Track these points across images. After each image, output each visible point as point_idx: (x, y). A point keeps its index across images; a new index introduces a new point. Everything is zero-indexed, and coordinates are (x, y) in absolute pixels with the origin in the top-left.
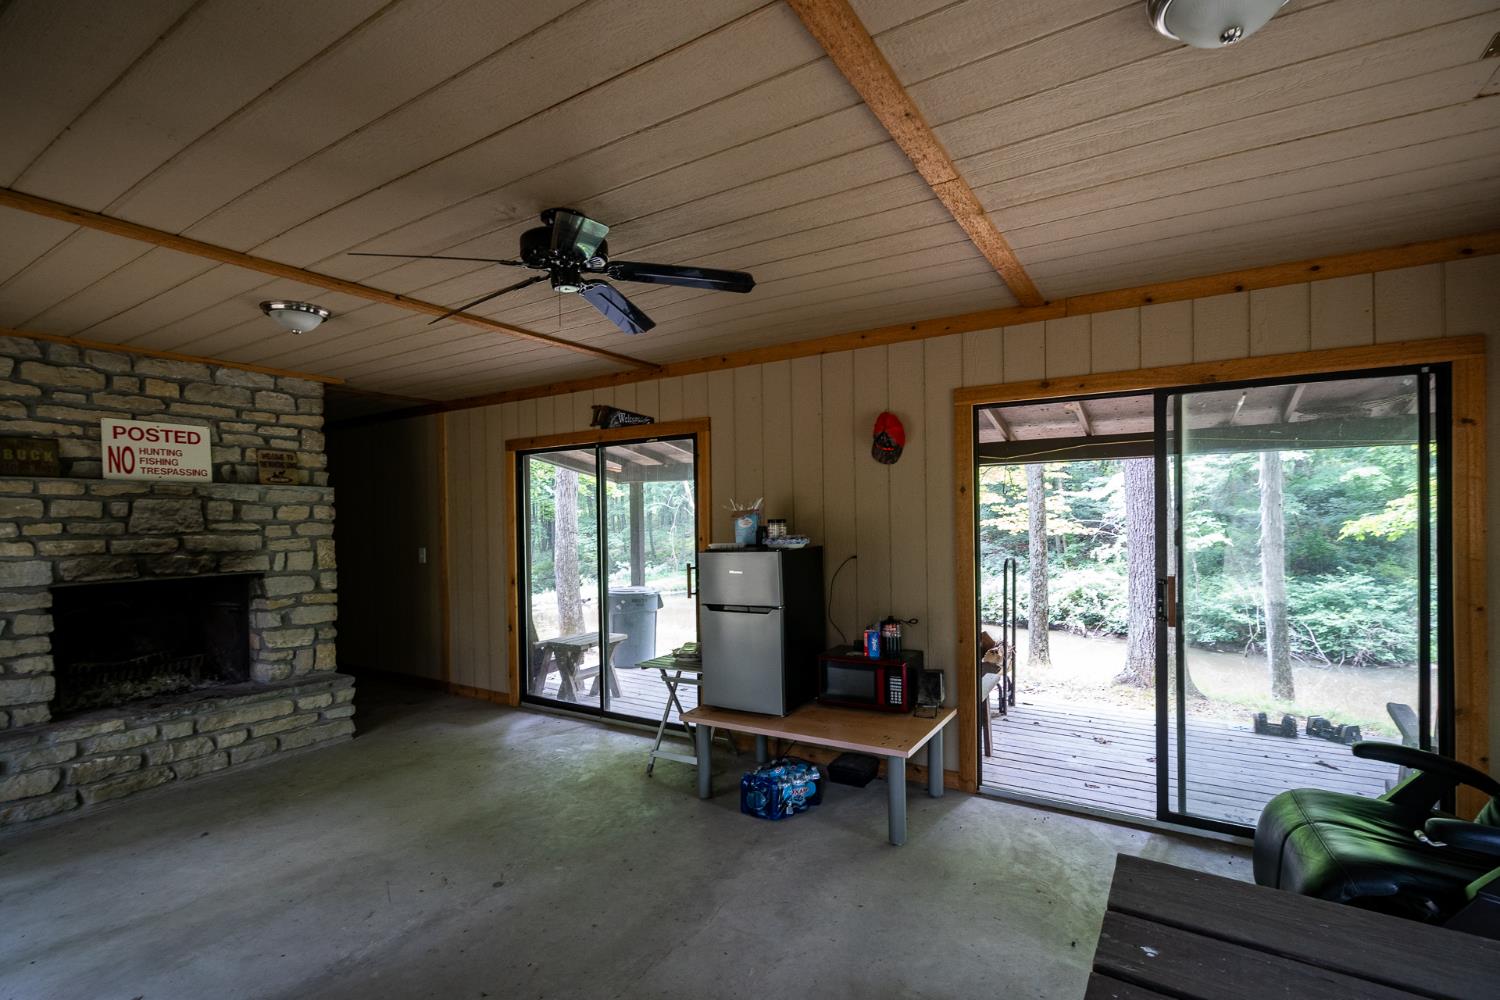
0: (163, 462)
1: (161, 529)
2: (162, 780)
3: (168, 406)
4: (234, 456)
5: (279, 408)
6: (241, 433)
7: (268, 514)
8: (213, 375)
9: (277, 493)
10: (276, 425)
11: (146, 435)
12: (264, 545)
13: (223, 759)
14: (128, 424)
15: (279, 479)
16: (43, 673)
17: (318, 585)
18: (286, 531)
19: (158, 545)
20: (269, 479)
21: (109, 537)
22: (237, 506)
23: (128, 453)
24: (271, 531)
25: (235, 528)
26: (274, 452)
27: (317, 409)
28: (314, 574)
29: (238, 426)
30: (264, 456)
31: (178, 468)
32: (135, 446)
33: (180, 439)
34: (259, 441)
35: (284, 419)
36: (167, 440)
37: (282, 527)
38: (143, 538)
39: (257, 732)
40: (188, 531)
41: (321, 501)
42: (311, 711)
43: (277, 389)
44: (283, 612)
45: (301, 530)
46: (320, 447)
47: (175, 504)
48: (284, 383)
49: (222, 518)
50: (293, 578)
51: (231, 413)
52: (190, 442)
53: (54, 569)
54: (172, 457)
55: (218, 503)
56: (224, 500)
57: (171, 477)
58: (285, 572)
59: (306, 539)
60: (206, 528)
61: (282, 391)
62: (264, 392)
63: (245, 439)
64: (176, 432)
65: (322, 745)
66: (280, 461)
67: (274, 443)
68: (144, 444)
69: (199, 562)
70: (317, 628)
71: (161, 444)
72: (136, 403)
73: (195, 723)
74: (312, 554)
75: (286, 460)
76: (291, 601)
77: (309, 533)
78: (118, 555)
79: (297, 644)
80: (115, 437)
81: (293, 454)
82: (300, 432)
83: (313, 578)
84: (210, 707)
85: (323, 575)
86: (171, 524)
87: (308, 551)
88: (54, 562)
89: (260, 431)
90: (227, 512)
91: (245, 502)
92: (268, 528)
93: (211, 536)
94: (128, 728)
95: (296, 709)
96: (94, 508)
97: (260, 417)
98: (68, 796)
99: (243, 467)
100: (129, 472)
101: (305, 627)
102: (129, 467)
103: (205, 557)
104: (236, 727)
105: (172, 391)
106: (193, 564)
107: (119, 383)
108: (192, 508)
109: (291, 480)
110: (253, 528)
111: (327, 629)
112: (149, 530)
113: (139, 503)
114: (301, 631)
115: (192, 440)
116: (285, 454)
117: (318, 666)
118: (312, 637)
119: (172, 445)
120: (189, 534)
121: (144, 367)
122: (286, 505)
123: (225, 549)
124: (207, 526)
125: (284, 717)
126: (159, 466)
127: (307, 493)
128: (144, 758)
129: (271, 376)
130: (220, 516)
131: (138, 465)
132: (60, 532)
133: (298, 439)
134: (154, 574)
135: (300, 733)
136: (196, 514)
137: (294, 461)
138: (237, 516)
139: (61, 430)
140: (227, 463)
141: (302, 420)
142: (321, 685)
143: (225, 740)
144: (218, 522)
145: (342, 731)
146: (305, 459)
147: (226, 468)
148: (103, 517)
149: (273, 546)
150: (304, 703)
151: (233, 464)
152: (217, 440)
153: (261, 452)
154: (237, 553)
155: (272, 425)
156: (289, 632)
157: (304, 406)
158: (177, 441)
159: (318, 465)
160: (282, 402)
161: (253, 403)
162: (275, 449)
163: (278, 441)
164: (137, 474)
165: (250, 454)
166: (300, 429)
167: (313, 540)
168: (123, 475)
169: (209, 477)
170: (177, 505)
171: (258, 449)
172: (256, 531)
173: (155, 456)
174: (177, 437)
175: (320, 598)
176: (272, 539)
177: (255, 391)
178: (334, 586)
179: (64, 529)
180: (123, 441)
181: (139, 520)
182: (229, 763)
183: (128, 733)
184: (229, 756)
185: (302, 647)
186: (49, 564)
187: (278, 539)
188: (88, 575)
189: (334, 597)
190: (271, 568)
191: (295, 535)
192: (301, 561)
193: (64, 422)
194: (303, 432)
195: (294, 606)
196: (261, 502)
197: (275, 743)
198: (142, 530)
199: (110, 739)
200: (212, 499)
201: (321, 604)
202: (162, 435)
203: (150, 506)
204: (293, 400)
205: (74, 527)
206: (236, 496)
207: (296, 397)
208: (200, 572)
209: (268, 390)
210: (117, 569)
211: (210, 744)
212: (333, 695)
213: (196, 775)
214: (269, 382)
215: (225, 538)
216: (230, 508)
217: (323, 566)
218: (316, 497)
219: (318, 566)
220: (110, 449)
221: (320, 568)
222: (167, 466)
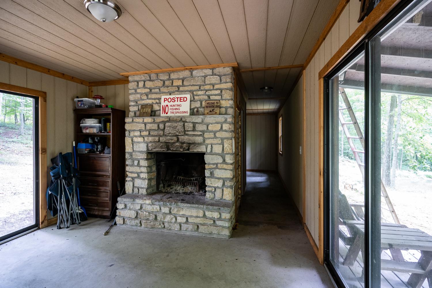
0: (176, 109)
1: (172, 134)
2: (160, 227)
3: (179, 89)
4: (198, 105)
5: (214, 82)
6: (200, 95)
7: (204, 128)
8: (192, 74)
9: (209, 119)
10: (213, 90)
11: (172, 100)
12: (204, 141)
13: (178, 227)
14: (168, 97)
15: (212, 113)
16: (145, 179)
17: (224, 160)
18: (212, 135)
19: (172, 140)
20: (208, 113)
21: (160, 136)
22: (194, 124)
23: (167, 107)
24: (206, 135)
25: (194, 134)
26: (212, 101)
27: (228, 80)
28: (222, 155)
29: (200, 93)
30: (207, 104)
31: (180, 111)
32: (169, 104)
33: (181, 100)
34: (206, 98)
35: (216, 87)
36: (177, 101)
37: (210, 133)
38: (167, 137)
39: (190, 220)
40: (180, 134)
41: (226, 121)
42: (211, 219)
43: (213, 74)
44: (211, 171)
45: (218, 135)
46: (230, 97)
47: (176, 124)
48: (216, 71)
49: (189, 130)
50: (214, 156)
51: (198, 87)
52: (184, 101)
53: (147, 146)
54: (178, 107)
55: (188, 123)
56: (190, 122)
57: (178, 114)
58: (211, 153)
59: (220, 139)
60: (185, 133)
61: (215, 75)
62: (208, 77)
63: (201, 97)
64: (180, 98)
65: (215, 236)
66: (213, 105)
67: (212, 97)
68: (172, 103)
69: (183, 147)
70: (224, 180)
71: (176, 103)
72: (171, 89)
73: (170, 209)
74: (222, 146)
75: (215, 104)
76: (215, 166)
77: (221, 136)
78: (162, 143)
79: (216, 186)
80: (164, 102)
81: (219, 102)
82: (221, 92)
83: (222, 157)
84: (174, 204)
85: (226, 156)
86: (175, 132)
87: (220, 144)
88: (147, 144)
89: (207, 93)
90: (191, 127)
91: (197, 123)
92: (205, 134)
93: (186, 137)
94: (153, 204)
95: (204, 216)
96: (155, 127)
97: (207, 87)
98: (138, 221)
99: (201, 109)
100: (167, 113)
101: (219, 179)
102: (167, 112)
103: (185, 145)
104: (183, 216)
105: (180, 83)
106: (181, 147)
107: (167, 83)
108: (180, 126)
109: (216, 113)
110: (200, 134)
111: (228, 181)
112: (169, 134)
113: (167, 124)
114: (217, 180)
115: (184, 100)
116: (215, 102)
117: (224, 198)
118: (222, 184)
119: (179, 103)
120: (180, 135)
121: (173, 76)
122: (212, 124)
123: (191, 142)
124: (185, 132)
125: (199, 217)
126: (175, 111)
127: (221, 118)
128: (156, 216)
129: (210, 69)
130: (188, 129)
131: (169, 111)
132: (148, 134)
133: (221, 95)
134: (170, 150)
135: (206, 227)
136: (182, 128)
137: (219, 104)
138: (194, 129)
139: (154, 101)
140: (196, 108)
141: (223, 86)
142: (215, 207)
143: (179, 219)
144: (188, 131)
145: (223, 233)
146: (224, 103)
147: (196, 110)
148: (158, 129)
149: (207, 142)
150: (208, 214)
151: (198, 108)
152: (192, 99)
153: (207, 102)
154: (194, 144)
155: (211, 90)
156: (213, 180)
157: (224, 79)
158: (180, 101)
159: (229, 105)
160: (215, 79)
161: (205, 82)
162: (213, 100)
163: (213, 96)
164: (169, 114)
165: (203, 103)
166: (221, 90)
167: (222, 139)
168: (165, 115)
169: (189, 114)
170: (176, 125)
171: (206, 101)
172: (201, 135)
173: (174, 107)
174: (180, 99)
175: (225, 166)
176: (207, 139)
177: (205, 77)
178: (231, 162)
179: (149, 133)
180: (167, 103)
181: (167, 130)
182: (181, 229)
183: (152, 206)
184: (181, 226)
185: (218, 187)
186: (146, 144)
187: (209, 138)
188: (154, 149)
189: (231, 167)
190: (206, 151)
191: (215, 137)
192: (217, 149)
193: (154, 99)
194: (223, 91)
195: (215, 168)
196: (202, 123)
197: (196, 227)
198: (167, 134)
199: (148, 206)
200: (186, 122)
201: (226, 169)
202: (176, 99)
203: (169, 125)
204: (219, 78)
205: (152, 133)
206: (194, 121)
207: (220, 76)
208: (183, 151)
209: (209, 75)
210: (161, 147)
211: (174, 219)
212: (220, 214)
213: (170, 229)
214: (209, 72)
215: (190, 138)
216: (191, 125)
217: (226, 152)
218: (223, 120)
219: (224, 151)
220: (163, 106)
221: (225, 153)
222: (177, 111)
